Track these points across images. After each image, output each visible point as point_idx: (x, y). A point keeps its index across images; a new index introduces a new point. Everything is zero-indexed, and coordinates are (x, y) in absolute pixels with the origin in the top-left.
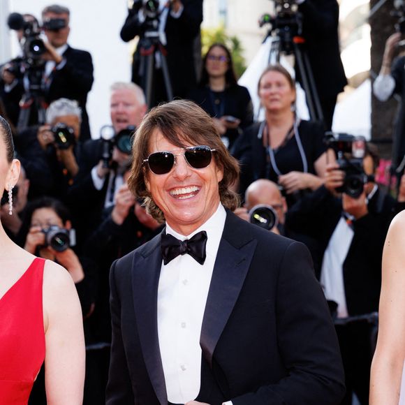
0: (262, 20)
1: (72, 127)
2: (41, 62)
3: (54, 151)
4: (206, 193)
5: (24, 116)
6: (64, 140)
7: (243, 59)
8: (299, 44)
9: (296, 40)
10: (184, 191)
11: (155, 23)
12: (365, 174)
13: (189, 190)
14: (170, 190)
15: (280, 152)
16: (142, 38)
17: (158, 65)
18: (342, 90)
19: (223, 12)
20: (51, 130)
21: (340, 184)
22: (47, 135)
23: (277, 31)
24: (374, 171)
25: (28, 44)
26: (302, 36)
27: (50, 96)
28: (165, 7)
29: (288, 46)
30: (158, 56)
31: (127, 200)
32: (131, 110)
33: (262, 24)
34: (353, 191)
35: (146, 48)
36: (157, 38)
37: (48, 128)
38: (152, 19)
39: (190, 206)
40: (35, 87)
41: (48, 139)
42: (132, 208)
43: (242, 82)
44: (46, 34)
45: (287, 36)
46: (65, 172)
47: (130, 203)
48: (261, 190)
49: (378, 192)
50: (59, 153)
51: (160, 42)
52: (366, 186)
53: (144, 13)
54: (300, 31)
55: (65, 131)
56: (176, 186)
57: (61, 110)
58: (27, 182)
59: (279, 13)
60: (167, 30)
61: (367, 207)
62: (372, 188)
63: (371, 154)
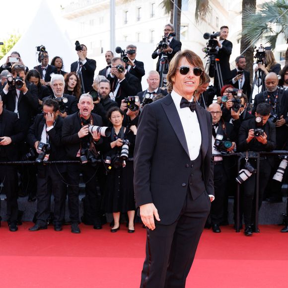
9: (216, 60)
11: (166, 53)
21: (231, 106)
25: (123, 58)
34: (235, 109)
35: (162, 61)
45: (213, 58)
61: (240, 116)
62: (243, 110)
63: (244, 97)
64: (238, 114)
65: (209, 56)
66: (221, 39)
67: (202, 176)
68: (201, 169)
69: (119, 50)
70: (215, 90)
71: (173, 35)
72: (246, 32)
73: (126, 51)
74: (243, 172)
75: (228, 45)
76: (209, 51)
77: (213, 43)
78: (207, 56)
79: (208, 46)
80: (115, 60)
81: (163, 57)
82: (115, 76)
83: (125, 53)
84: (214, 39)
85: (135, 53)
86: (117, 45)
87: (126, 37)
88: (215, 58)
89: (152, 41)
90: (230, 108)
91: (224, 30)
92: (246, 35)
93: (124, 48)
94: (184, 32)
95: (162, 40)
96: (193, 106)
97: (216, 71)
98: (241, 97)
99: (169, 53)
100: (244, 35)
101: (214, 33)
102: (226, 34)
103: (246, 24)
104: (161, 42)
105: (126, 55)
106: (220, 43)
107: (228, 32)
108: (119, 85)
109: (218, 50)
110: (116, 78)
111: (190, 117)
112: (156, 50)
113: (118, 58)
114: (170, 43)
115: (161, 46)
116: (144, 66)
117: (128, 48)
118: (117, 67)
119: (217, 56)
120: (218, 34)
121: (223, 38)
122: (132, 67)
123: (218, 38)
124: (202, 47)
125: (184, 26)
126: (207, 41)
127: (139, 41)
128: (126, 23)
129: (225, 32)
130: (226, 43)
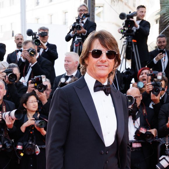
29: (130, 43)
45: (130, 39)
61: (160, 100)
62: (164, 93)
63: (164, 80)
64: (158, 98)
65: (125, 37)
66: (138, 19)
67: (118, 163)
68: (116, 155)
69: (30, 33)
70: (133, 73)
71: (87, 15)
72: (164, 11)
73: (37, 34)
74: (164, 158)
75: (146, 25)
76: (125, 31)
77: (129, 23)
78: (123, 37)
79: (124, 27)
80: (26, 43)
81: (76, 39)
82: (27, 60)
83: (37, 36)
84: (131, 19)
85: (47, 35)
86: (28, 28)
87: (38, 19)
88: (132, 39)
89: (65, 23)
90: (150, 92)
91: (141, 9)
92: (165, 14)
93: (35, 30)
94: (100, 13)
95: (75, 21)
96: (108, 89)
97: (133, 53)
98: (161, 80)
99: (83, 34)
100: (162, 14)
101: (130, 13)
102: (143, 14)
103: (164, 3)
104: (75, 23)
105: (38, 37)
106: (137, 23)
107: (145, 12)
108: (30, 70)
109: (135, 30)
110: (27, 62)
111: (104, 101)
112: (70, 32)
113: (29, 41)
114: (84, 25)
115: (75, 27)
116: (57, 49)
117: (39, 30)
118: (28, 51)
119: (134, 37)
120: (135, 14)
121: (141, 18)
122: (45, 50)
123: (135, 18)
124: (118, 28)
125: (100, 7)
126: (123, 21)
127: (51, 23)
128: (38, 5)
129: (142, 12)
130: (143, 23)
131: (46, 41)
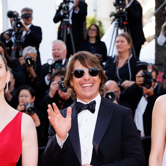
0: (111, 14)
1: (33, 58)
2: (21, 31)
3: (26, 67)
4: (96, 86)
5: (13, 53)
6: (29, 63)
7: (103, 30)
8: (126, 25)
9: (125, 23)
10: (87, 85)
11: (67, 16)
12: (153, 79)
13: (89, 85)
14: (81, 85)
15: (121, 69)
16: (62, 22)
17: (68, 32)
18: (143, 44)
19: (95, 11)
20: (24, 59)
21: (142, 82)
22: (23, 61)
23: (117, 19)
24: (156, 77)
25: (15, 23)
26: (127, 21)
27: (25, 45)
28: (72, 9)
29: (121, 25)
30: (68, 29)
31: (55, 88)
32: (61, 52)
33: (111, 16)
34: (147, 86)
35: (64, 26)
36: (68, 22)
37: (23, 58)
38: (66, 14)
39: (89, 91)
40: (18, 41)
41: (23, 63)
42: (57, 91)
43: (102, 40)
44: (23, 20)
45: (121, 21)
46: (30, 76)
47: (56, 89)
48: (110, 84)
49: (158, 85)
50: (27, 68)
51: (69, 23)
52: (153, 83)
53: (63, 11)
54: (126, 19)
55: (30, 59)
56: (84, 83)
57: (28, 51)
58: (14, 80)
59: (118, 12)
60: (72, 18)
63: (155, 70)
83: (19, 18)
85: (30, 16)
117: (23, 11)
131: (30, 23)
